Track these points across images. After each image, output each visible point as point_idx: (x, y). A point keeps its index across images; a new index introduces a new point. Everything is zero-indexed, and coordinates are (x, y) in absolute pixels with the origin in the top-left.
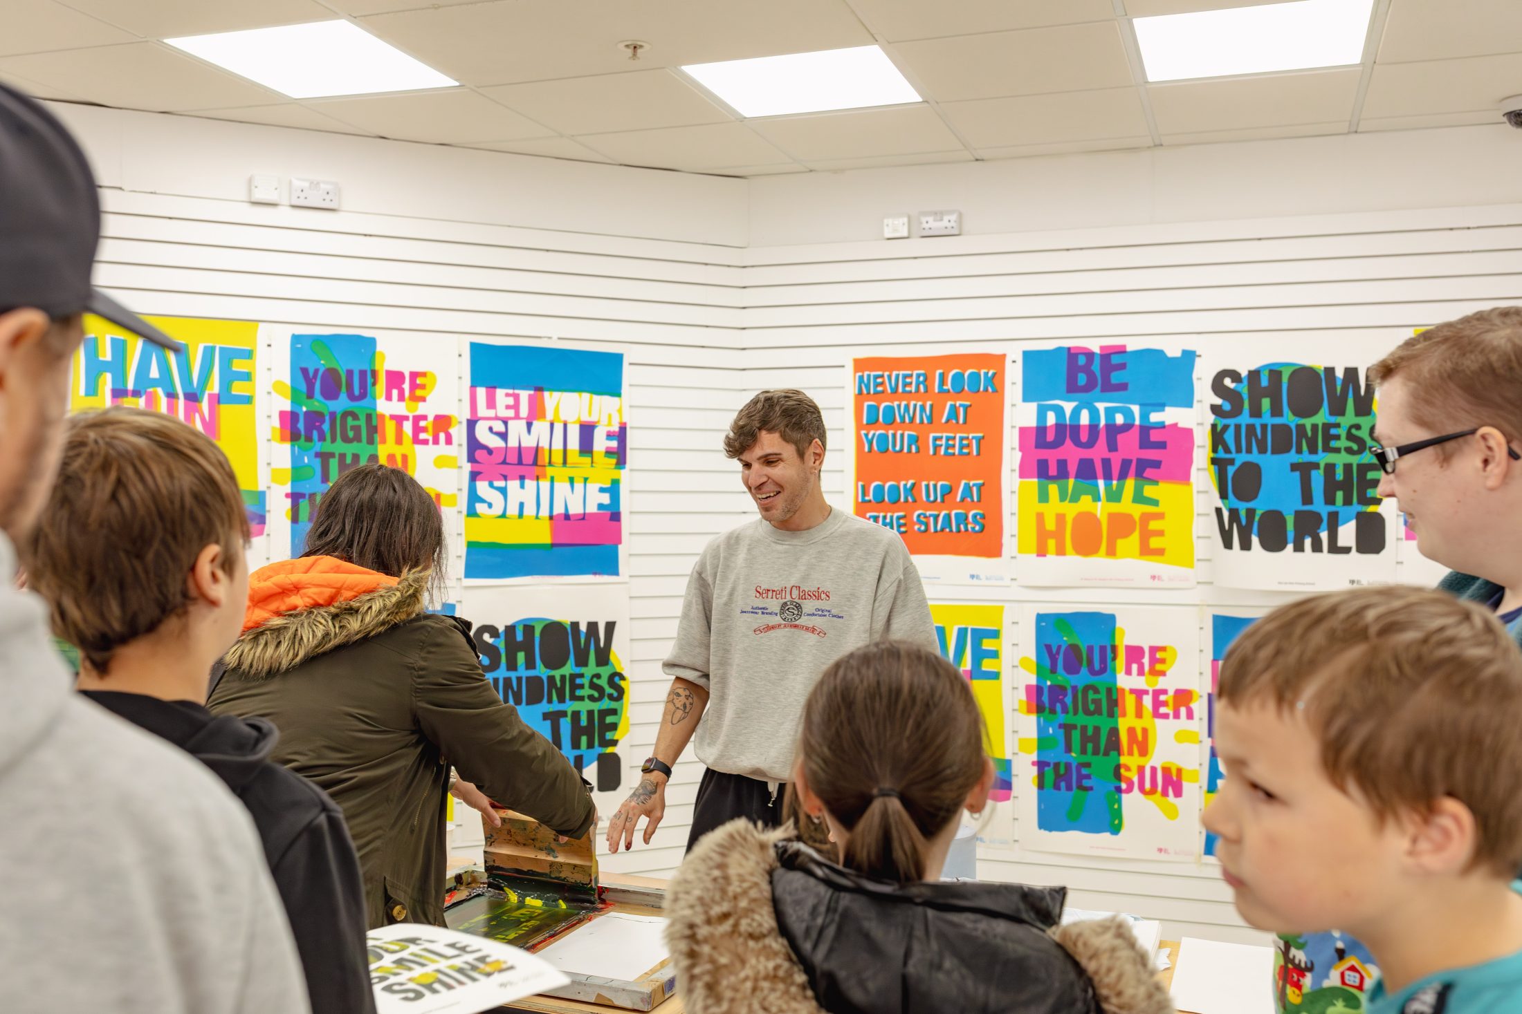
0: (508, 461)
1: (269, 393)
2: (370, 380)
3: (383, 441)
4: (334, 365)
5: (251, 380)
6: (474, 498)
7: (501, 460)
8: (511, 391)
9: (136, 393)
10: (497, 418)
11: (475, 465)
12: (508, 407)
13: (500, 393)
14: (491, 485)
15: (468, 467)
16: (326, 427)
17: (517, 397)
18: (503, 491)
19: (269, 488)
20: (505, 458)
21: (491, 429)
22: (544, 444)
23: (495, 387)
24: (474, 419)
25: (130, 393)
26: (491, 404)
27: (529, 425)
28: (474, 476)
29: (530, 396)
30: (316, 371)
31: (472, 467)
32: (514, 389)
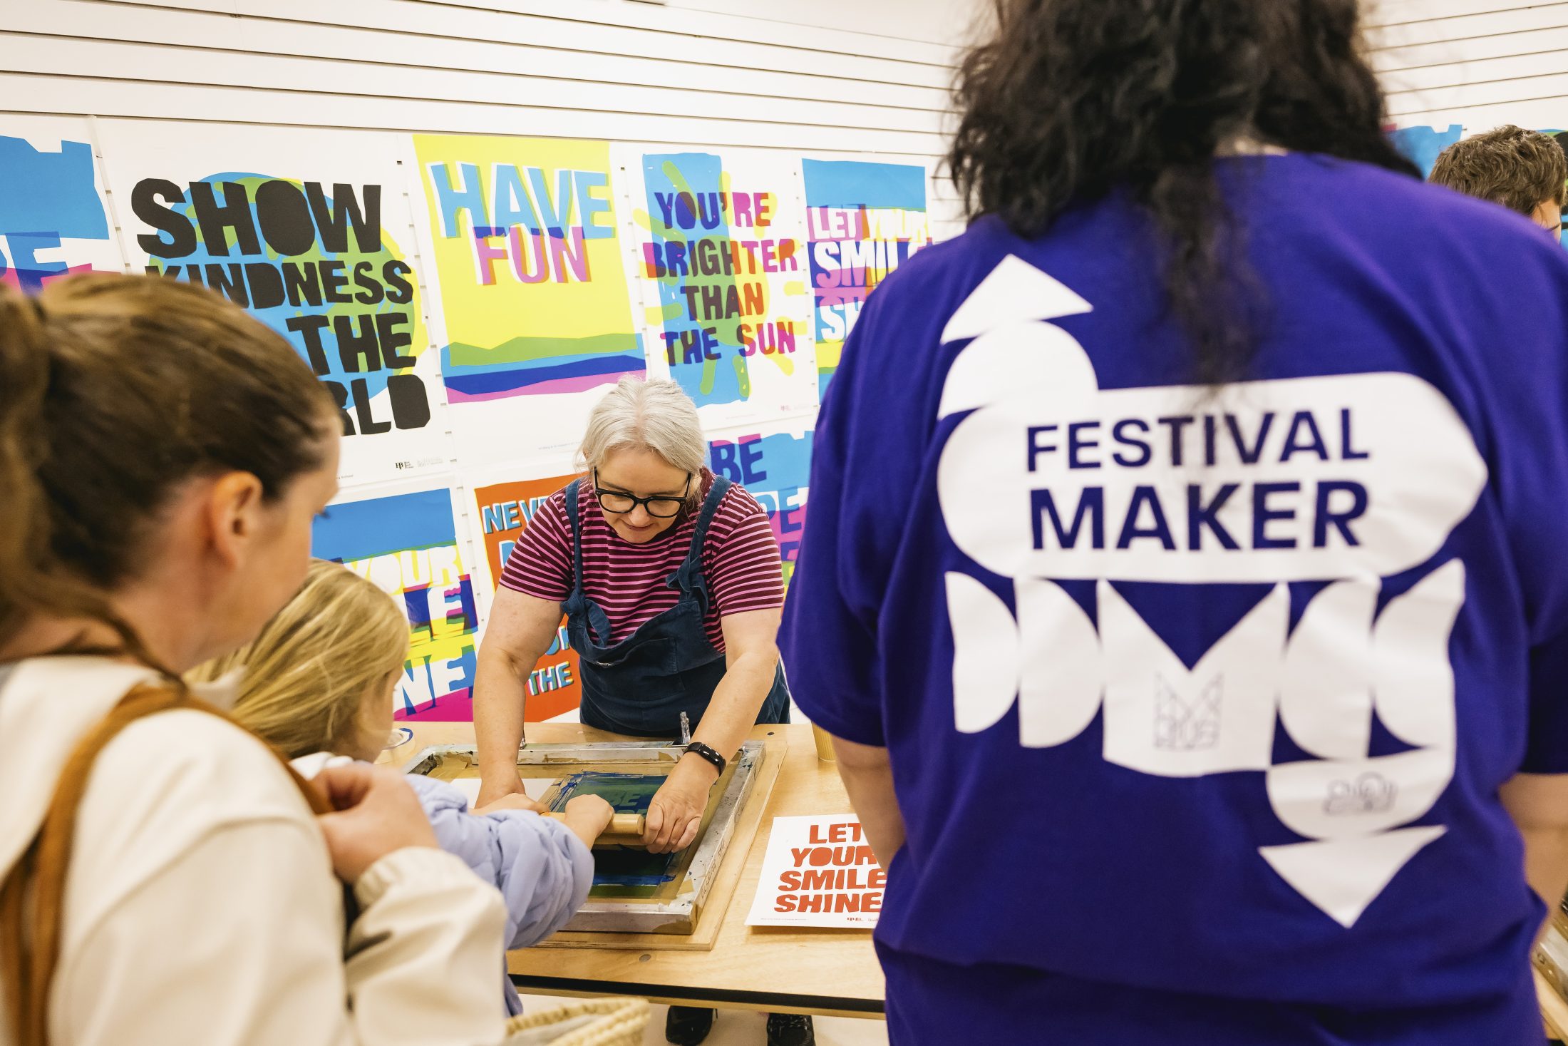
0: (843, 283)
1: (630, 224)
2: (720, 205)
3: (739, 271)
4: (687, 189)
5: (611, 211)
6: (820, 324)
7: (837, 284)
8: (840, 210)
9: (500, 232)
10: (831, 240)
11: (818, 289)
12: (840, 227)
13: (832, 212)
14: (833, 310)
15: (812, 292)
16: (687, 258)
17: (845, 216)
18: (842, 314)
19: (645, 329)
20: (841, 282)
21: (827, 251)
22: (871, 265)
23: (826, 207)
24: (813, 241)
25: (494, 232)
26: (825, 226)
27: (858, 244)
28: (819, 301)
29: (856, 214)
30: (670, 196)
31: (816, 293)
32: (842, 207)
